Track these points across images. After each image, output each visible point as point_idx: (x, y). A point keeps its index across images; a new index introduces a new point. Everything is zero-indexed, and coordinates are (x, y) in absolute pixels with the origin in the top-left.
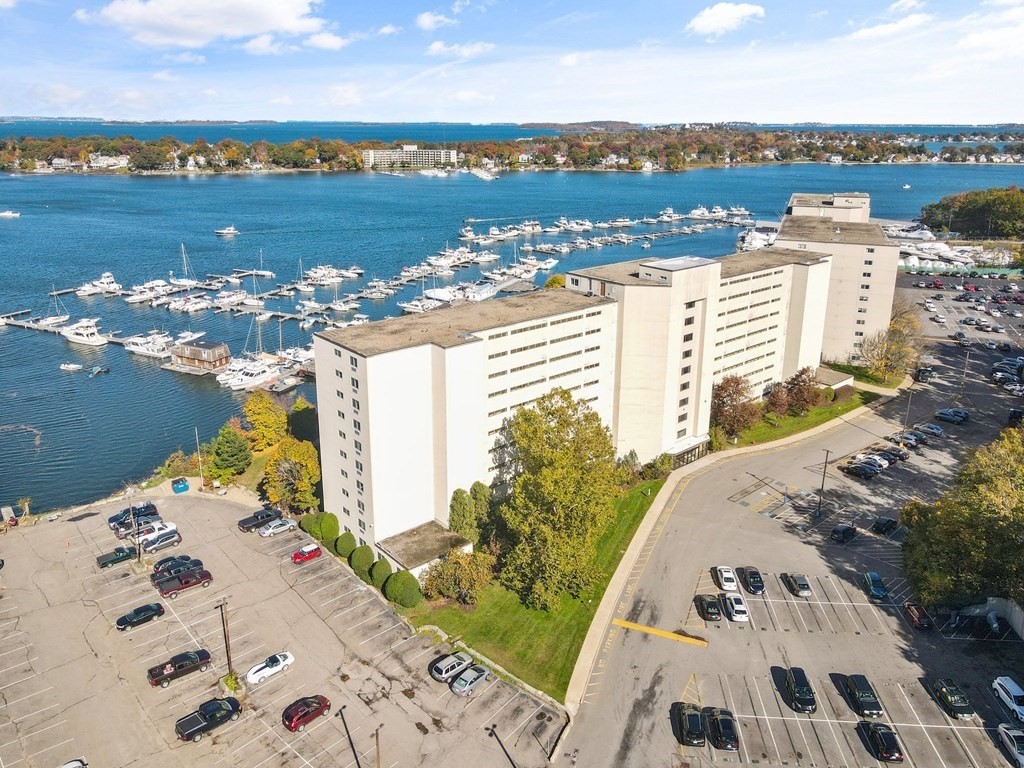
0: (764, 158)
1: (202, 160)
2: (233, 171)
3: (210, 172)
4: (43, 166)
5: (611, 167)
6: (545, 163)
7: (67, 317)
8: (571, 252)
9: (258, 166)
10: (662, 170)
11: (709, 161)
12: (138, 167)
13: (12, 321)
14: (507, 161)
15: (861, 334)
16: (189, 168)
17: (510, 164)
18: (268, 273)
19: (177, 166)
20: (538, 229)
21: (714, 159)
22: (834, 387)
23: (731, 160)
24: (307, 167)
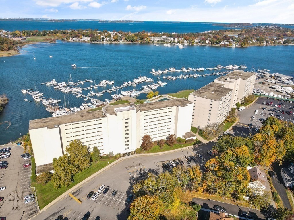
0: (279, 43)
1: (108, 39)
2: (115, 42)
3: (109, 42)
4: (71, 39)
5: (222, 45)
6: (203, 43)
7: (38, 92)
8: (175, 80)
9: (122, 41)
10: (239, 46)
11: (258, 43)
12: (92, 41)
13: (27, 92)
14: (191, 42)
15: (209, 123)
16: (105, 41)
17: (192, 43)
18: (91, 81)
19: (101, 40)
20: (175, 70)
21: (260, 43)
22: (186, 139)
23: (267, 43)
24: (135, 41)
